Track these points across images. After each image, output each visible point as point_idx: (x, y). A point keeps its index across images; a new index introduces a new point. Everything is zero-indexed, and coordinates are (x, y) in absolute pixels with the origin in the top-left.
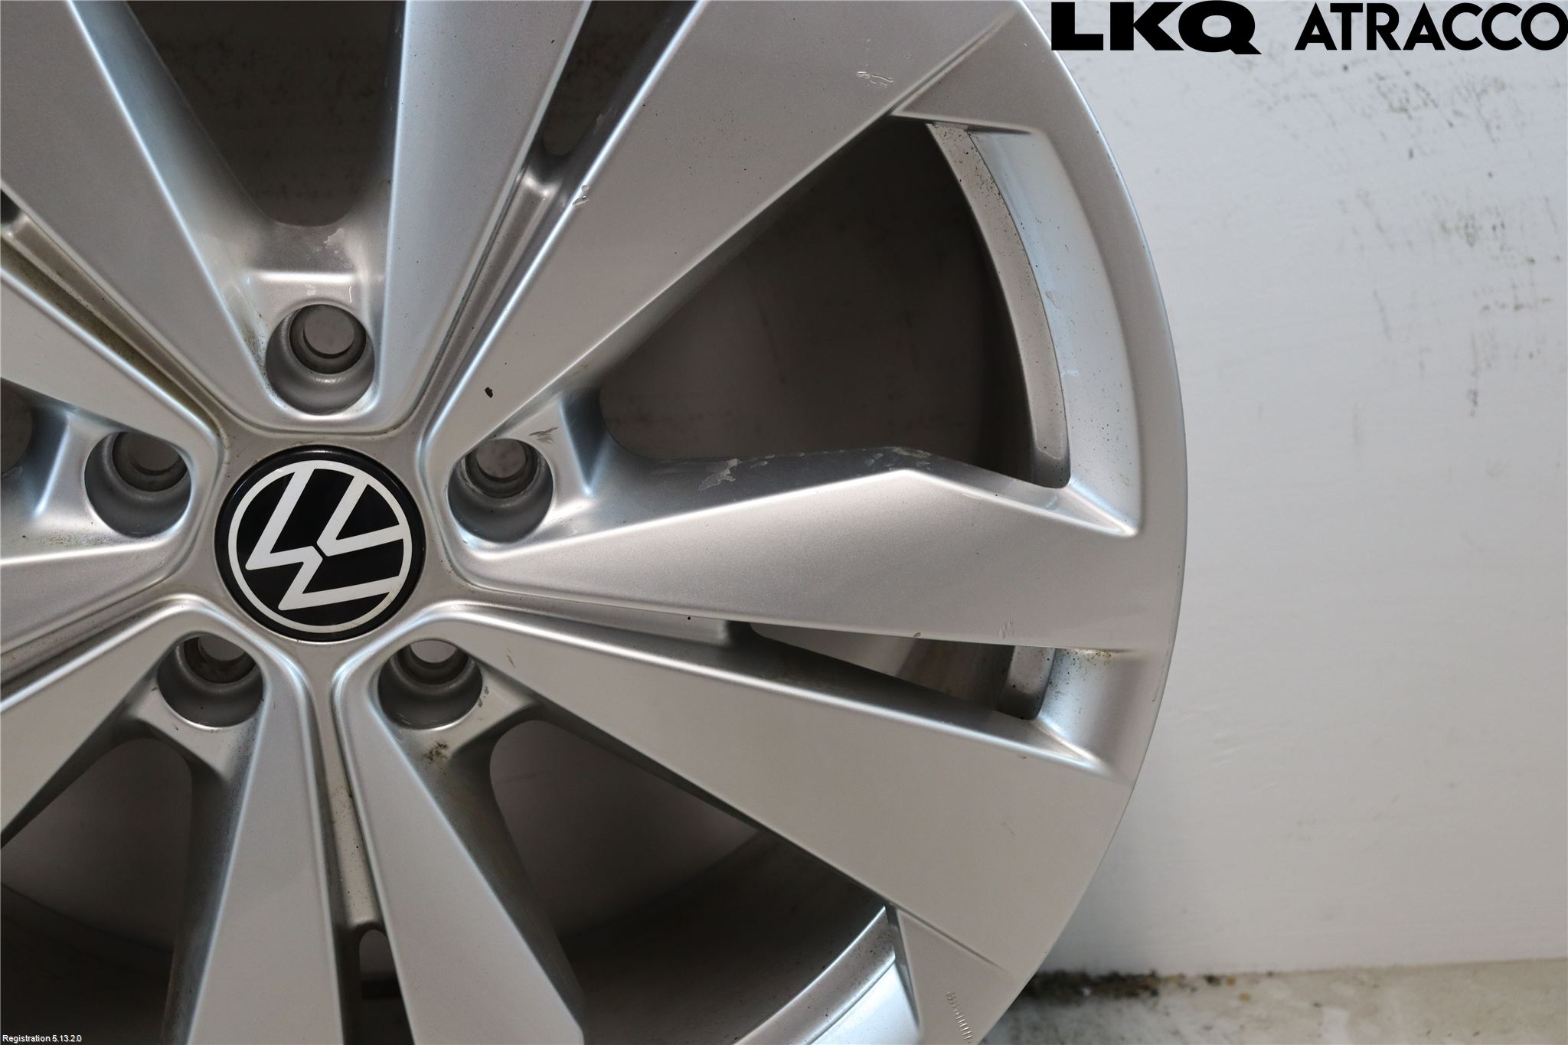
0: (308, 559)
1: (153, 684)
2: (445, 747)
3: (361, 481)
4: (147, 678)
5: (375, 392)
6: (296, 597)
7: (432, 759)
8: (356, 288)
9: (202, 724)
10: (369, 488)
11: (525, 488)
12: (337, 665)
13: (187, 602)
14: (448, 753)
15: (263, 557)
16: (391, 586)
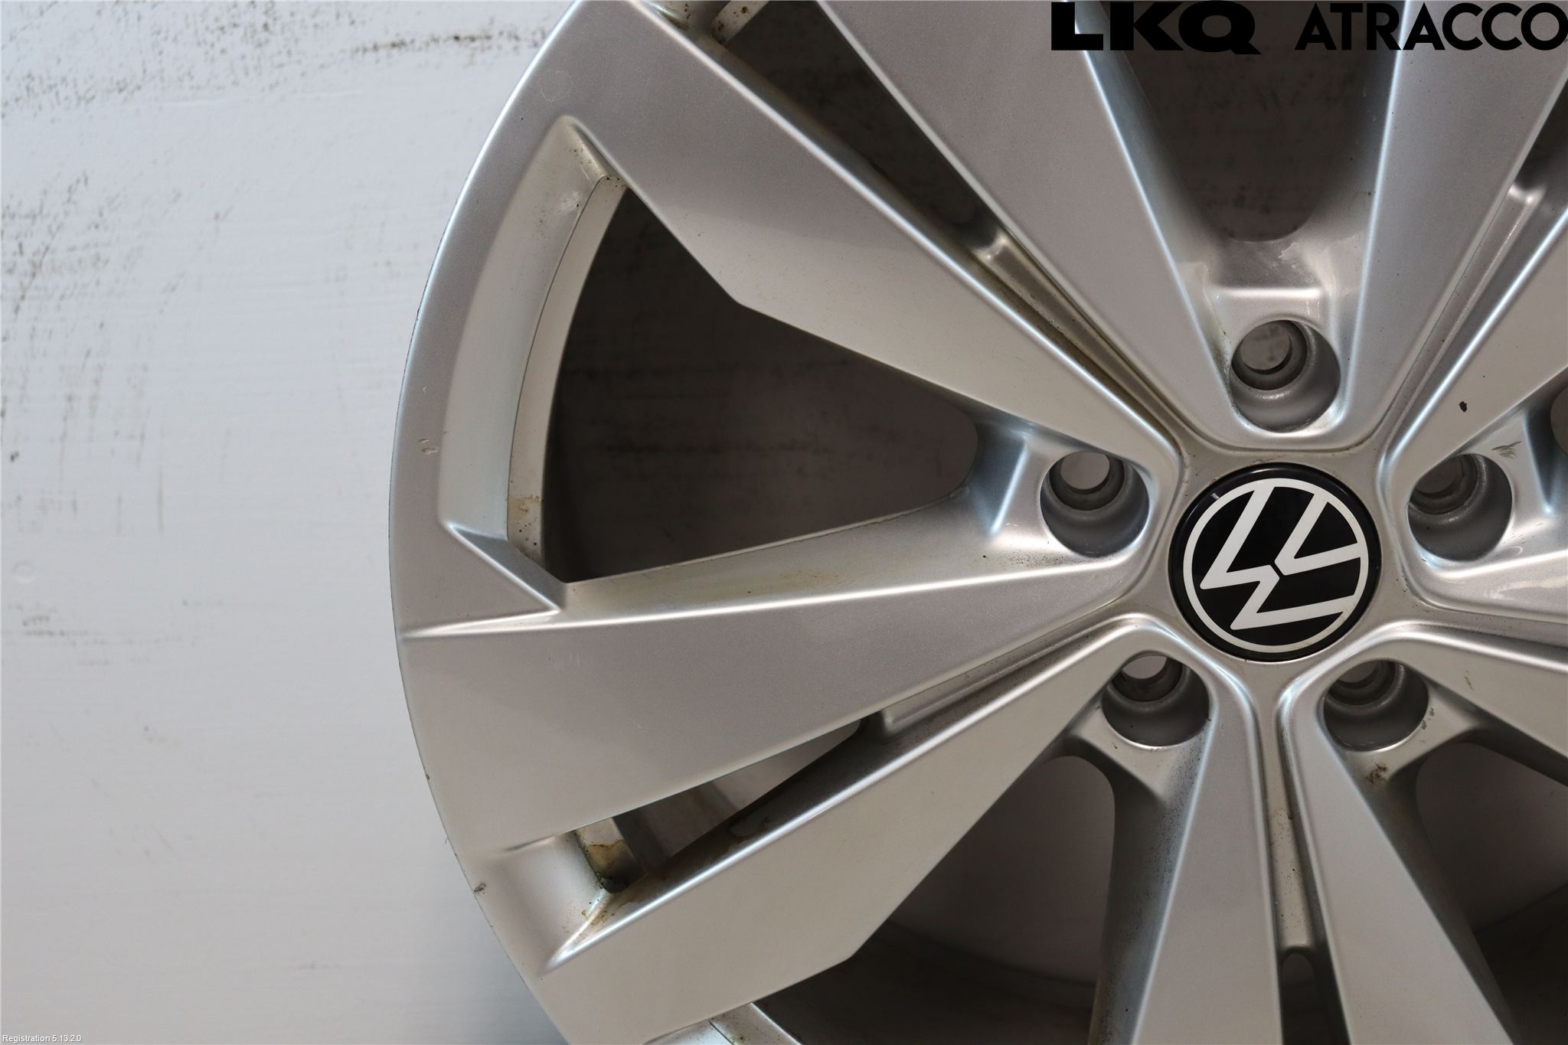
0: (1265, 578)
1: (1098, 704)
2: (1384, 769)
3: (1321, 498)
4: (1093, 701)
5: (1340, 408)
6: (1249, 617)
7: (1372, 782)
8: (1323, 303)
9: (1141, 743)
10: (1328, 504)
11: (1463, 504)
12: (1284, 686)
13: (1134, 622)
14: (1386, 775)
15: (1219, 576)
16: (1344, 605)
